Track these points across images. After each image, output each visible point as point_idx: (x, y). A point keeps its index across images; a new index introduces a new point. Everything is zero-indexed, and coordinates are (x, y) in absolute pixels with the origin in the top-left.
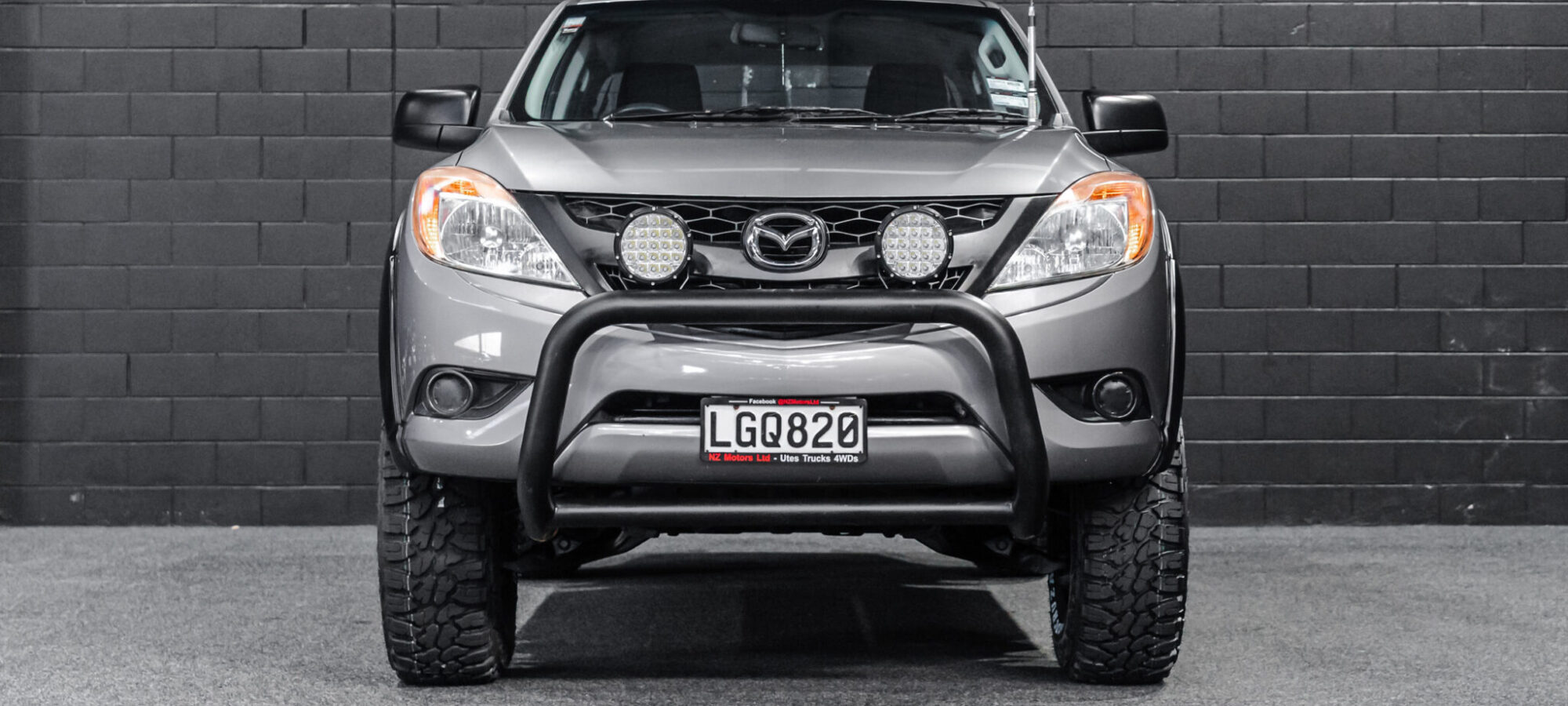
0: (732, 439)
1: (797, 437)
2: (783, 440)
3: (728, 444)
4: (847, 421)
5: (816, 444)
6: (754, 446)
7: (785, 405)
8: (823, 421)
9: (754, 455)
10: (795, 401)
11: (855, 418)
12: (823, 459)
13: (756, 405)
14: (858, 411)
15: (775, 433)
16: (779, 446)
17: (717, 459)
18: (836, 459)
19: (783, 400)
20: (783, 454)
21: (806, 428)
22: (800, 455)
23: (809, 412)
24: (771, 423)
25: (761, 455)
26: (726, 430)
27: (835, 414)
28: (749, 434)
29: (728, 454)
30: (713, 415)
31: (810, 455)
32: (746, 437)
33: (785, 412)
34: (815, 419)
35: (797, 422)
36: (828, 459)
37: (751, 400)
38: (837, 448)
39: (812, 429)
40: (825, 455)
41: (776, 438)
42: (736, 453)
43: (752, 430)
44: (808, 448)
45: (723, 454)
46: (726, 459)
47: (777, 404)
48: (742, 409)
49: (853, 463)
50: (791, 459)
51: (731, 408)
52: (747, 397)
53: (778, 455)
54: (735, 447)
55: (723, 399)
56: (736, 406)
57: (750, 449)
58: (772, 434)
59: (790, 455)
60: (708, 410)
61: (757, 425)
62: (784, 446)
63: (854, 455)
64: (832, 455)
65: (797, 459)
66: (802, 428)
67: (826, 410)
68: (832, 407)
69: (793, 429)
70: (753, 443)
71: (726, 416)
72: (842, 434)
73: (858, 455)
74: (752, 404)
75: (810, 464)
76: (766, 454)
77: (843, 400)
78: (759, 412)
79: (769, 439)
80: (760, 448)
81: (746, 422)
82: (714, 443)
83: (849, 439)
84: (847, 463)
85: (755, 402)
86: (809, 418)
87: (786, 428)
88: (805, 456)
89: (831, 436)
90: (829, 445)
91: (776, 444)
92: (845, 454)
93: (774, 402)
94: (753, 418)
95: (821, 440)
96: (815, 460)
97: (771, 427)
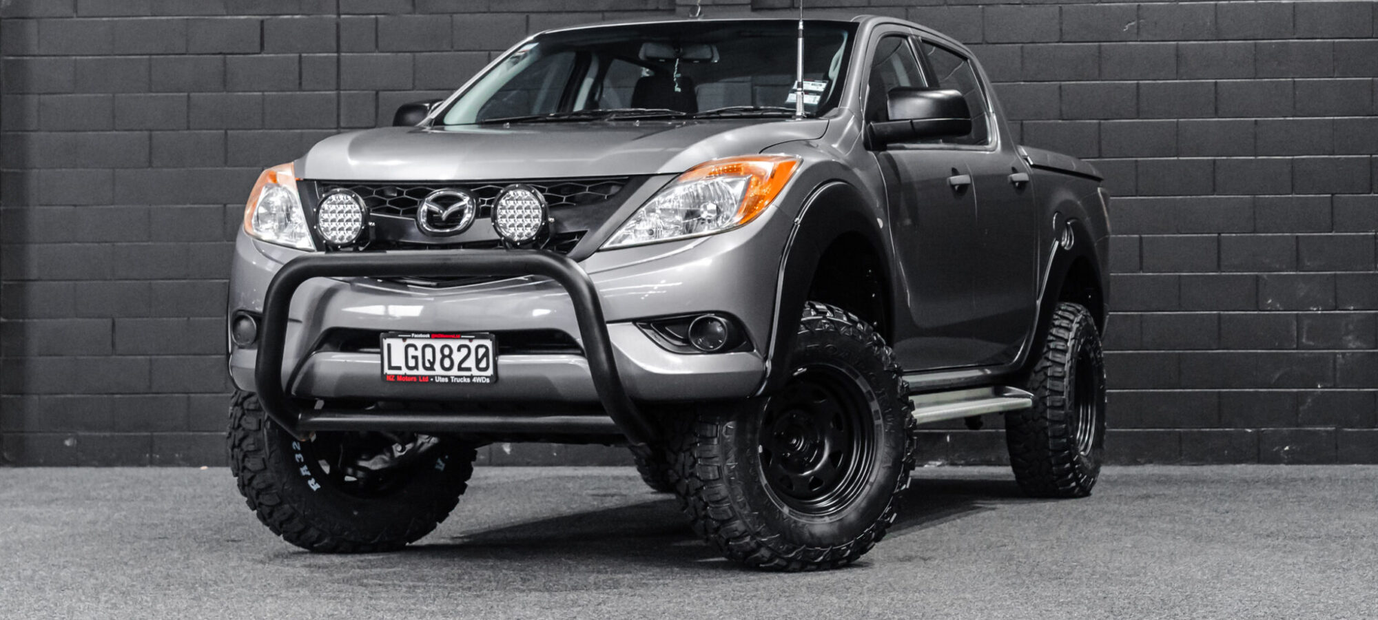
0: (403, 365)
1: (447, 363)
2: (437, 366)
3: (399, 368)
4: (481, 351)
5: (460, 369)
6: (418, 369)
7: (436, 338)
8: (464, 351)
9: (417, 376)
10: (442, 336)
11: (487, 348)
12: (465, 380)
13: (417, 338)
14: (488, 343)
15: (432, 360)
16: (434, 370)
17: (392, 380)
18: (474, 380)
19: (436, 335)
20: (437, 376)
21: (453, 356)
22: (449, 377)
23: (455, 344)
24: (429, 351)
25: (422, 376)
26: (398, 359)
27: (473, 345)
28: (414, 360)
29: (399, 375)
30: (389, 346)
31: (456, 377)
32: (412, 363)
33: (437, 344)
34: (459, 349)
35: (447, 351)
36: (469, 380)
37: (413, 335)
38: (475, 372)
39: (457, 357)
40: (467, 377)
41: (432, 363)
42: (404, 375)
43: (415, 358)
44: (455, 372)
45: (396, 376)
46: (398, 379)
47: (431, 338)
48: (409, 341)
49: (486, 383)
50: (443, 380)
51: (400, 341)
52: (410, 332)
53: (433, 377)
54: (404, 371)
55: (395, 334)
56: (404, 339)
57: (414, 372)
58: (429, 361)
59: (443, 376)
60: (386, 342)
61: (419, 353)
62: (438, 370)
63: (487, 377)
64: (471, 377)
65: (447, 380)
66: (449, 356)
67: (466, 342)
68: (471, 340)
69: (444, 357)
70: (416, 367)
71: (397, 345)
72: (478, 361)
73: (490, 377)
74: (414, 338)
75: (456, 383)
76: (425, 376)
77: (479, 335)
78: (420, 344)
79: (428, 365)
80: (421, 371)
81: (411, 351)
82: (391, 368)
83: (483, 364)
84: (482, 383)
85: (416, 336)
86: (455, 349)
87: (439, 356)
88: (452, 377)
89: (471, 363)
90: (469, 369)
91: (432, 368)
92: (480, 376)
93: (428, 336)
95: (463, 366)
96: (459, 380)
97: (429, 355)
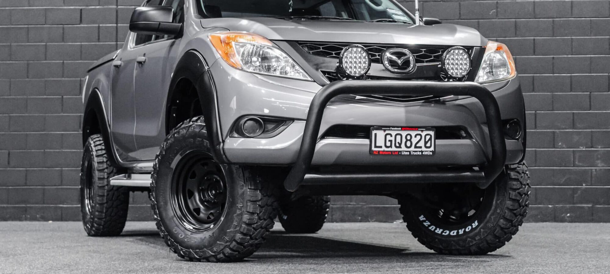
0: (383, 145)
1: (408, 144)
2: (403, 145)
3: (381, 147)
4: (428, 137)
5: (416, 147)
6: (391, 148)
7: (405, 130)
8: (419, 137)
9: (392, 152)
10: (408, 129)
11: (431, 136)
12: (418, 153)
13: (393, 130)
14: (432, 133)
15: (400, 142)
16: (401, 148)
17: (377, 153)
18: (424, 153)
19: (404, 128)
20: (403, 151)
21: (412, 140)
22: (410, 152)
23: (413, 133)
24: (398, 137)
25: (394, 151)
26: (380, 141)
27: (423, 134)
28: (390, 142)
29: (381, 151)
30: (376, 135)
31: (414, 151)
32: (388, 144)
33: (404, 133)
34: (415, 136)
35: (409, 138)
36: (421, 153)
37: (391, 128)
38: (424, 149)
39: (414, 140)
40: (419, 151)
41: (400, 144)
42: (384, 151)
43: (391, 141)
44: (412, 149)
45: (379, 151)
46: (381, 153)
47: (402, 130)
48: (387, 132)
49: (430, 155)
50: (406, 153)
51: (383, 131)
52: (389, 127)
53: (401, 152)
54: (384, 149)
55: (379, 128)
56: (385, 131)
57: (390, 149)
58: (398, 143)
59: (406, 151)
60: (374, 132)
61: (393, 139)
62: (403, 148)
63: (430, 151)
64: (422, 152)
65: (408, 153)
66: (410, 140)
67: (420, 132)
68: (422, 131)
69: (407, 140)
70: (391, 146)
71: (380, 134)
72: (426, 143)
73: (432, 151)
74: (391, 130)
75: (414, 155)
76: (396, 151)
77: (427, 128)
78: (394, 133)
79: (397, 145)
80: (394, 149)
81: (389, 137)
82: (376, 147)
83: (428, 145)
84: (428, 155)
85: (393, 129)
86: (413, 136)
87: (404, 140)
88: (411, 152)
89: (422, 144)
90: (421, 147)
91: (400, 147)
92: (427, 151)
93: (400, 129)
94: (391, 136)
95: (417, 145)
96: (415, 153)
97: (398, 140)
